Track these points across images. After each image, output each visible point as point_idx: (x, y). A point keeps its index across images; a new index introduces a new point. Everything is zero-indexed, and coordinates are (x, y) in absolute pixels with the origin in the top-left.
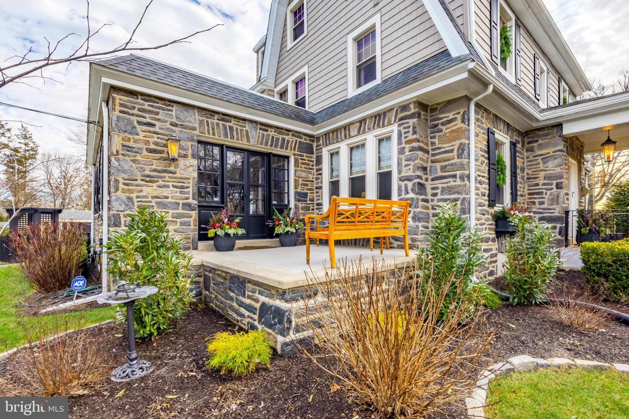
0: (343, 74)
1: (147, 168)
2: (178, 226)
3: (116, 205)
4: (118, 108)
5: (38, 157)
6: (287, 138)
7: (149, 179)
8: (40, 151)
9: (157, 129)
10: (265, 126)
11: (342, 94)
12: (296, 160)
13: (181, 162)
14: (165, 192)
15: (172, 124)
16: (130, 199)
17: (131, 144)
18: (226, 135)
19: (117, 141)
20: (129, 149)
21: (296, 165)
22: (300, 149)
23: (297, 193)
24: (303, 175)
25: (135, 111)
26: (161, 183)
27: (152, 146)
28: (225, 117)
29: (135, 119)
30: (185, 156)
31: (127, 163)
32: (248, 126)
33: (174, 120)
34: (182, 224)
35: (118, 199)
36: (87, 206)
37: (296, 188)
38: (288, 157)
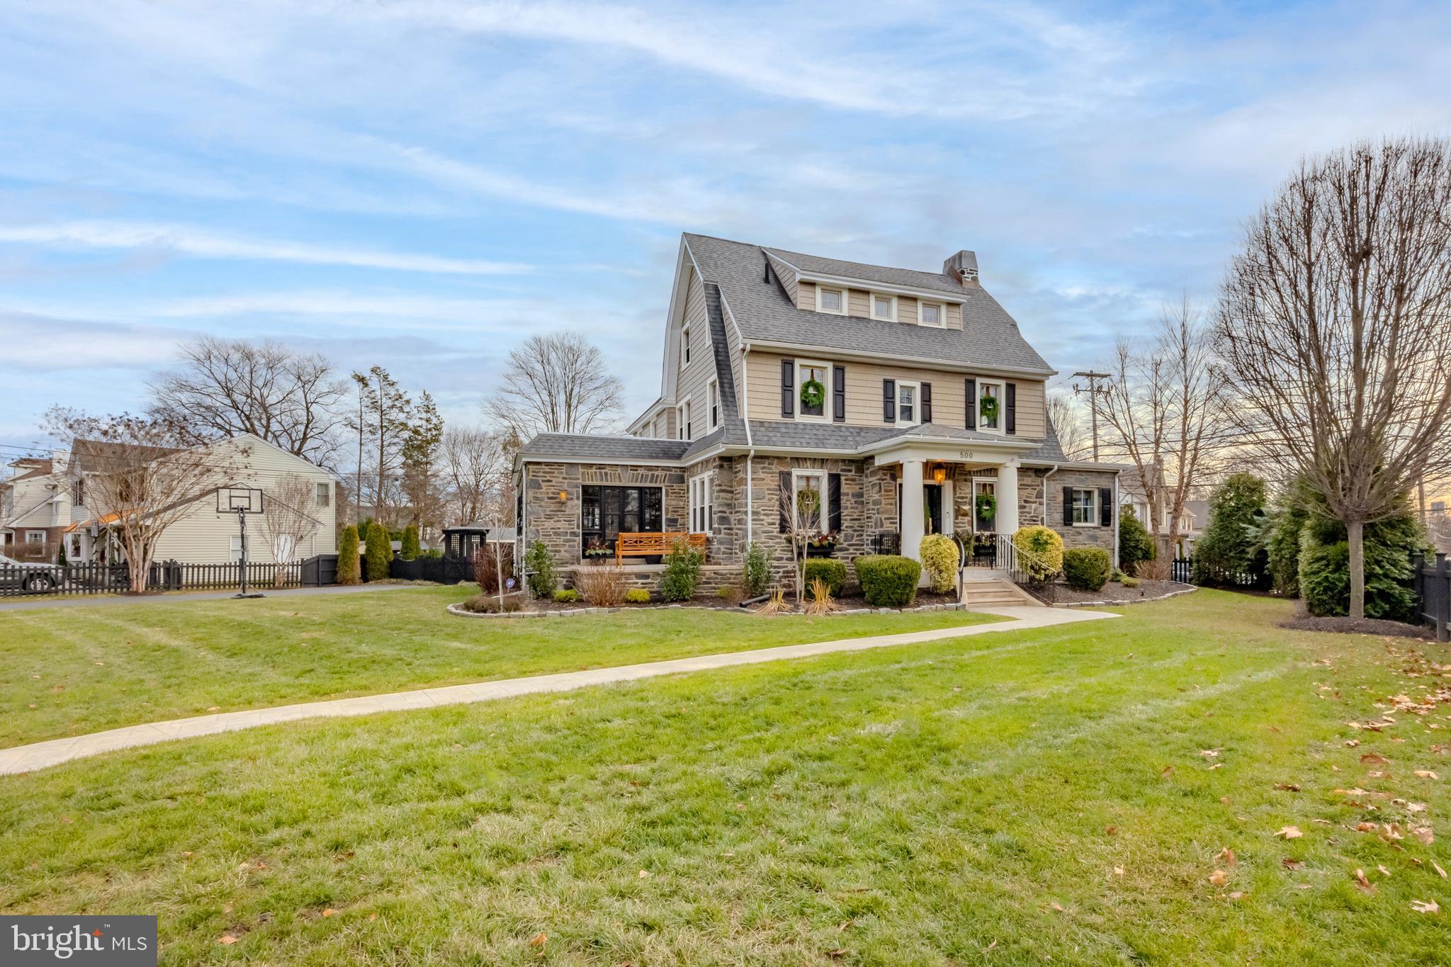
0: (703, 414)
1: (548, 510)
2: (567, 548)
3: (530, 535)
4: (531, 474)
5: (442, 438)
6: (656, 473)
7: (549, 517)
8: (445, 429)
9: (553, 483)
10: (635, 468)
11: (702, 432)
12: (667, 491)
13: (569, 503)
14: (559, 525)
15: (564, 478)
16: (538, 531)
17: (539, 495)
18: (602, 480)
19: (531, 494)
20: (536, 498)
21: (667, 495)
22: (670, 480)
23: (668, 520)
24: (674, 503)
25: (541, 474)
26: (556, 519)
27: (551, 495)
28: (601, 467)
29: (540, 479)
30: (572, 499)
31: (535, 507)
32: (619, 469)
33: (564, 475)
34: (570, 546)
35: (531, 531)
36: (508, 523)
37: (667, 514)
38: (661, 488)
